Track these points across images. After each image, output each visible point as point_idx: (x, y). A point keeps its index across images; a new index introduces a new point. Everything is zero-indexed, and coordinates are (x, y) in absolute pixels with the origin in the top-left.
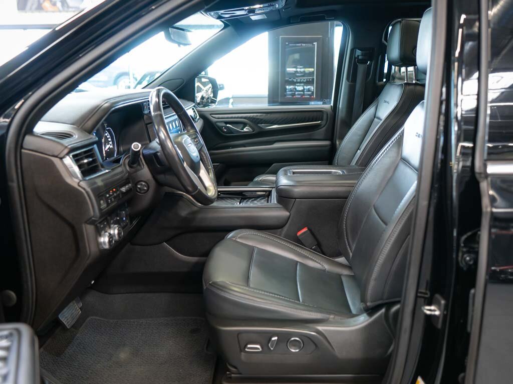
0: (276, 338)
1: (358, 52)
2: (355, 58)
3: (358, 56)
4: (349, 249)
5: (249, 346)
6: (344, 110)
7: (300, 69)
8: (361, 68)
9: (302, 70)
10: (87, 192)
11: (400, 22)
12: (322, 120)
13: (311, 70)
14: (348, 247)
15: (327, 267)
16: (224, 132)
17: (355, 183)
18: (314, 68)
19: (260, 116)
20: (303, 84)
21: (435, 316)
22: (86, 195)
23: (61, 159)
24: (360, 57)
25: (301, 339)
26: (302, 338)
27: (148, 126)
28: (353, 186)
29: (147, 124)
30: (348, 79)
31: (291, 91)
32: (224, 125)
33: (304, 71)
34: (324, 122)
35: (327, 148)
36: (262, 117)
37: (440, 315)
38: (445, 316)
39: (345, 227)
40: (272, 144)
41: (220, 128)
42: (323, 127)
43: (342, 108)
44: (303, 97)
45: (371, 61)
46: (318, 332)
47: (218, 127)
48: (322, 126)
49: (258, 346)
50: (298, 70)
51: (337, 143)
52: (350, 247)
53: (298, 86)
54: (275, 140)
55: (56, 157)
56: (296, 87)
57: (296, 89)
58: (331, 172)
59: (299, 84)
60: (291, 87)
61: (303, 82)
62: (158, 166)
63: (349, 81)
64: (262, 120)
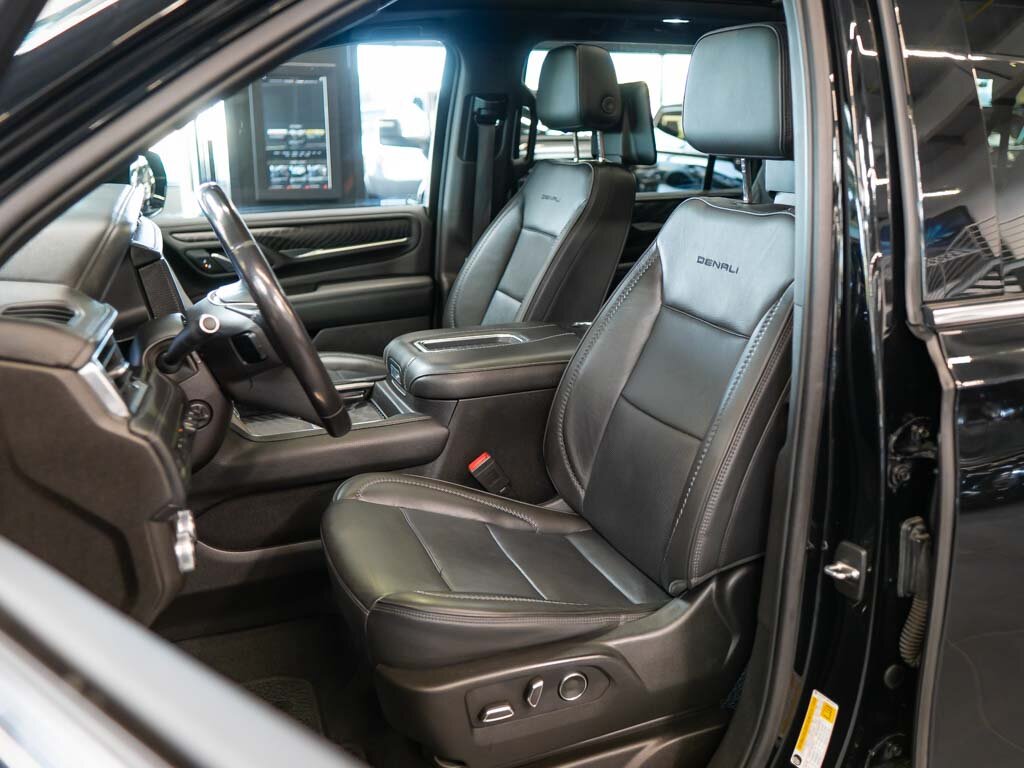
0: (540, 684)
1: (479, 103)
2: (473, 114)
3: (480, 109)
4: (576, 483)
5: (489, 713)
6: (456, 214)
7: (296, 131)
8: (485, 133)
9: (301, 133)
10: (154, 446)
11: (573, 48)
12: (408, 234)
13: (318, 132)
14: (574, 479)
15: (536, 524)
16: (207, 270)
17: (568, 357)
18: (324, 128)
19: (283, 232)
20: (303, 162)
21: (850, 579)
22: (152, 452)
23: (76, 370)
24: (483, 112)
25: (582, 673)
26: (585, 672)
27: (140, 270)
28: (564, 363)
29: (137, 268)
30: (459, 152)
31: (280, 176)
32: (206, 254)
33: (305, 136)
34: (413, 240)
35: (427, 290)
36: (286, 236)
37: (860, 576)
38: (869, 577)
39: (562, 443)
40: (315, 289)
41: (198, 262)
42: (413, 249)
43: (451, 210)
44: (307, 187)
45: (502, 120)
46: (611, 652)
47: (192, 259)
48: (411, 247)
49: (508, 708)
50: (293, 132)
51: (444, 279)
52: (578, 479)
53: (294, 165)
54: (317, 280)
55: (67, 367)
56: (291, 168)
57: (290, 172)
58: (496, 338)
59: (294, 162)
60: (280, 168)
61: (303, 158)
62: (245, 363)
63: (462, 159)
64: (287, 240)
